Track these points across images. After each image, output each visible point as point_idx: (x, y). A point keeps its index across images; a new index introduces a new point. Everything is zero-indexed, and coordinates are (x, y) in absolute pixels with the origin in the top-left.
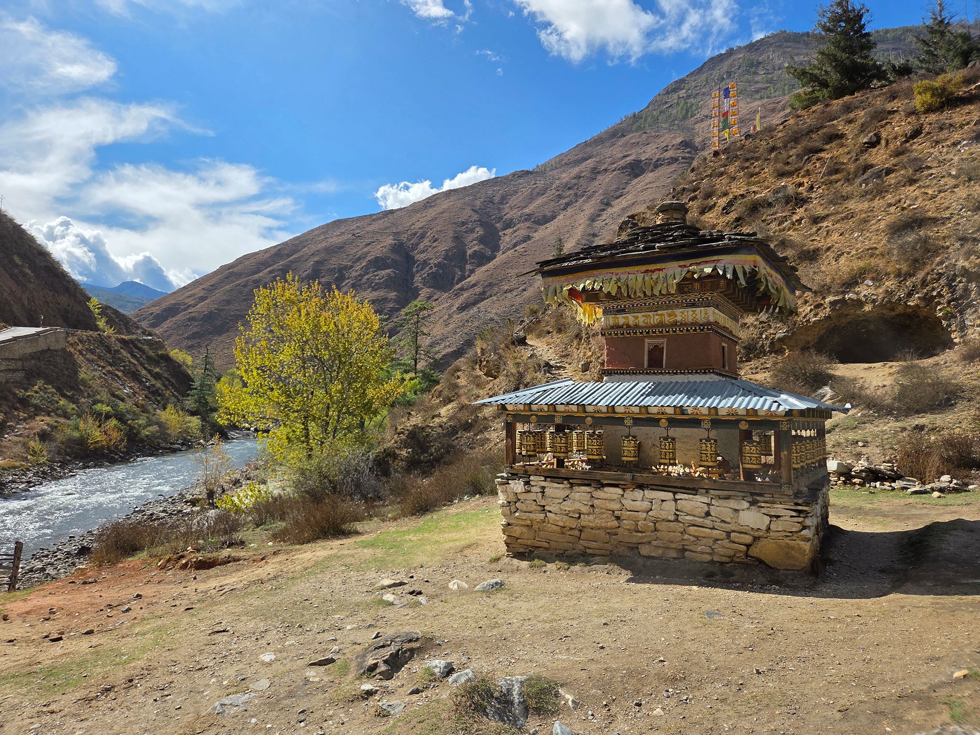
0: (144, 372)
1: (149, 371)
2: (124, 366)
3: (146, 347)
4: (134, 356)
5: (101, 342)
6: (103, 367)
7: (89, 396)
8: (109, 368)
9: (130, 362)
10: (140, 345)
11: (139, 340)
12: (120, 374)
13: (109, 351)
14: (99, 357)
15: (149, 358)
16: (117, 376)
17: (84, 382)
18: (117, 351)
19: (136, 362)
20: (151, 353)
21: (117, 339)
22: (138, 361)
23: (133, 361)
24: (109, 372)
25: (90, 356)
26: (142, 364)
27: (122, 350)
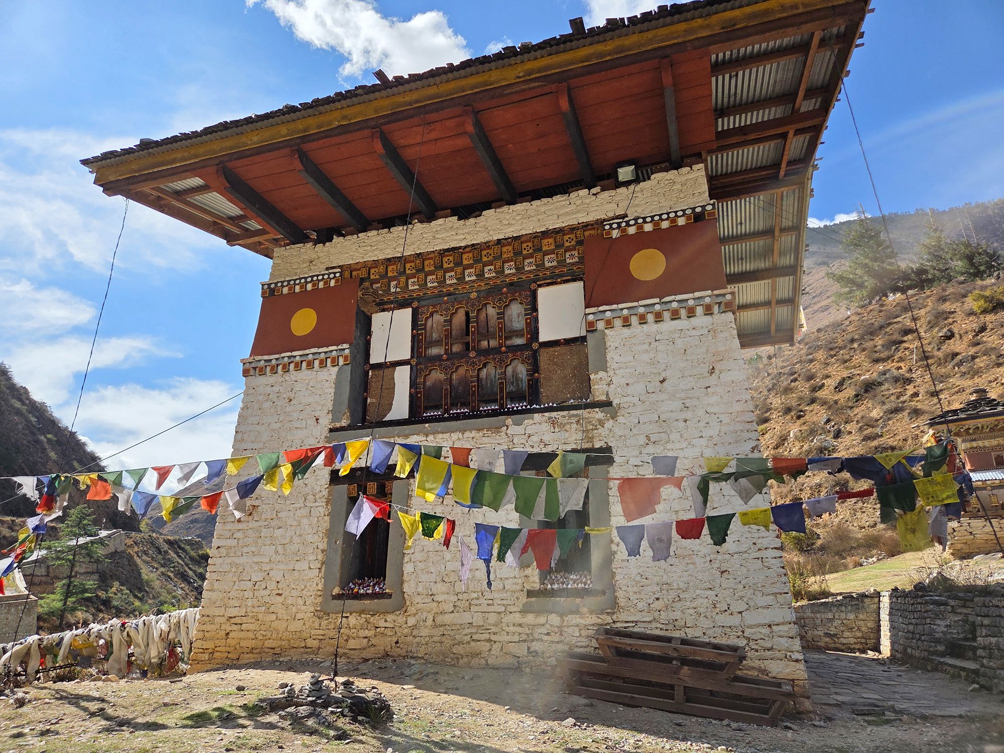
0: (191, 573)
1: (195, 572)
2: (174, 567)
3: (188, 548)
4: (179, 556)
5: (152, 543)
6: (157, 569)
7: (154, 598)
8: (162, 569)
9: (178, 563)
10: (183, 546)
11: (181, 541)
12: (172, 575)
13: (160, 553)
14: (153, 558)
15: (192, 559)
16: (169, 577)
17: (147, 582)
18: (166, 552)
19: (182, 563)
20: (193, 553)
21: (164, 540)
22: (183, 561)
23: (180, 562)
24: (163, 574)
25: (145, 557)
26: (187, 565)
27: (170, 551)
